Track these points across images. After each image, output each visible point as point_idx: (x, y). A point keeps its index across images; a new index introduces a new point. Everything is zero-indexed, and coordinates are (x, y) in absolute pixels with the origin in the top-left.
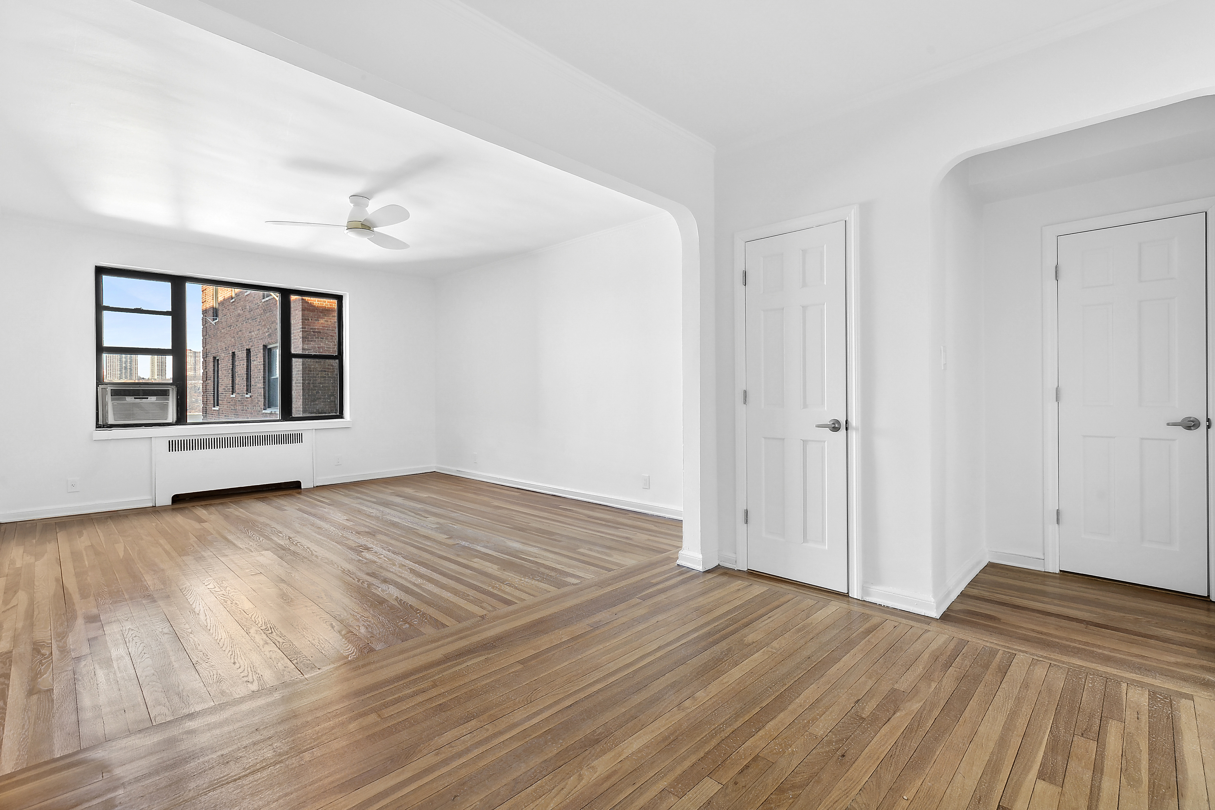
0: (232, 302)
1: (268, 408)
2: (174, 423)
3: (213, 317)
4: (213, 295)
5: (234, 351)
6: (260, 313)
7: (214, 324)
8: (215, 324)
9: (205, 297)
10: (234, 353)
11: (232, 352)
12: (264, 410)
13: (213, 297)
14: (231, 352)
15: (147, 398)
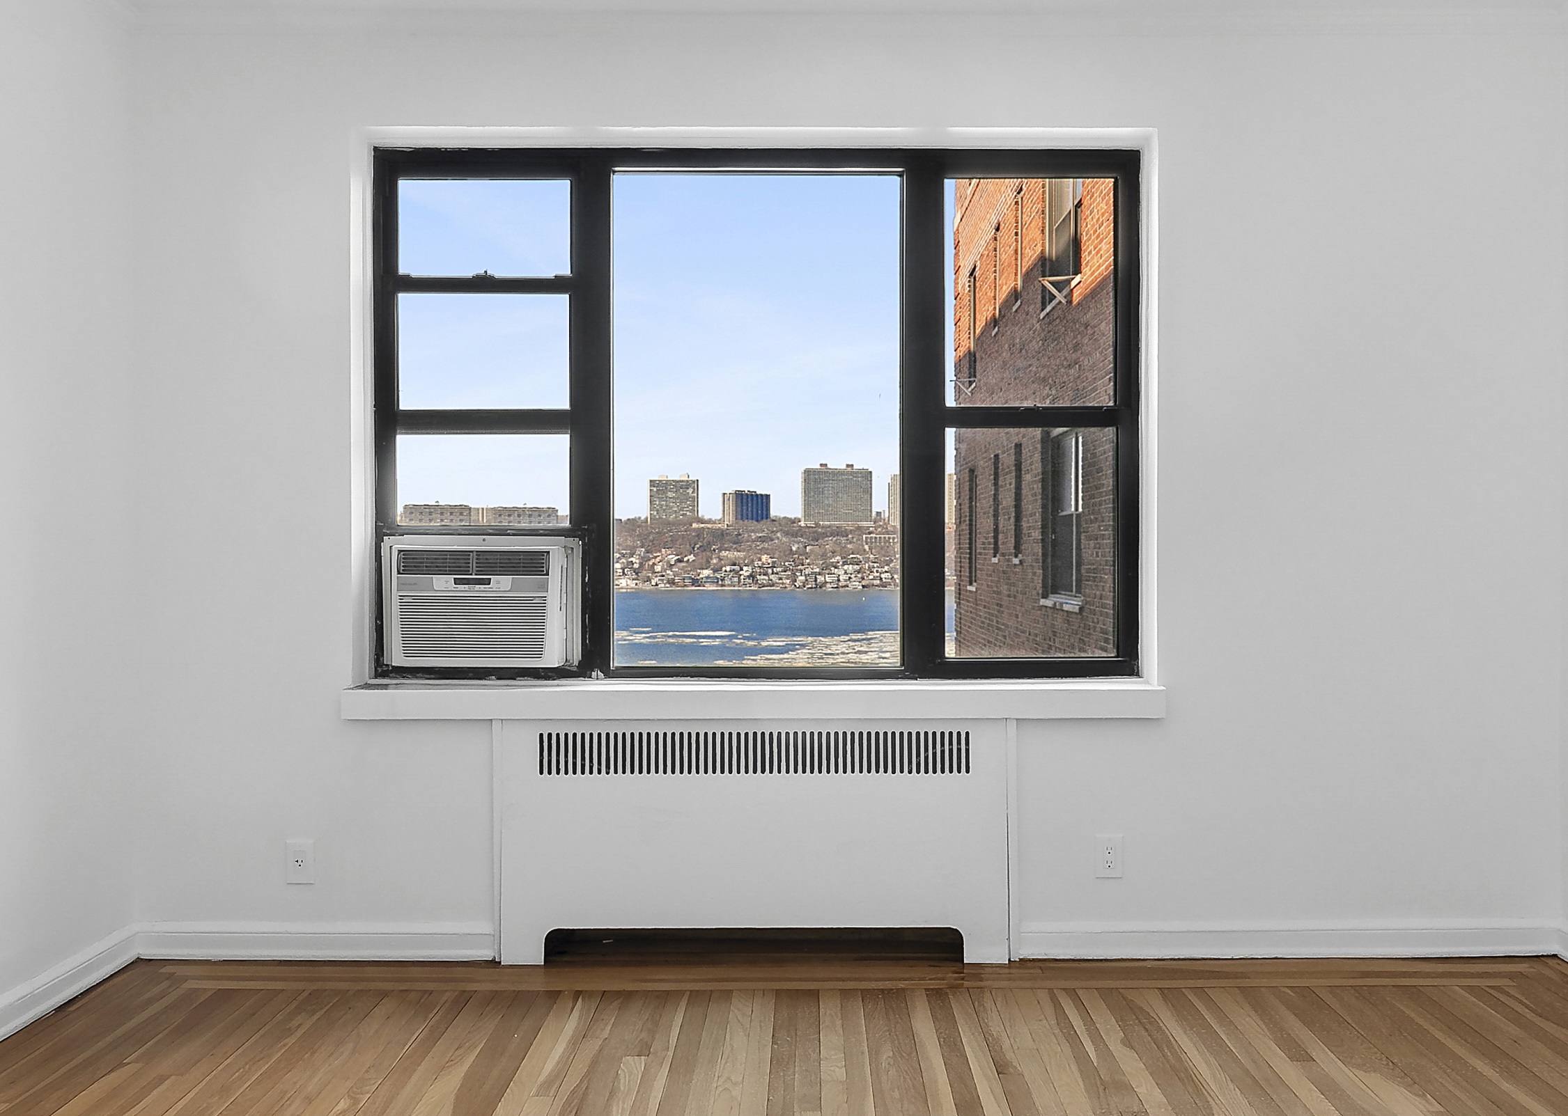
0: (995, 335)
1: (1052, 593)
2: (575, 669)
3: (970, 378)
4: (969, 329)
5: (997, 452)
6: (1037, 349)
7: (969, 394)
8: (972, 394)
9: (959, 335)
10: (996, 456)
11: (995, 456)
12: (1043, 598)
13: (969, 333)
14: (992, 456)
15: (488, 582)
